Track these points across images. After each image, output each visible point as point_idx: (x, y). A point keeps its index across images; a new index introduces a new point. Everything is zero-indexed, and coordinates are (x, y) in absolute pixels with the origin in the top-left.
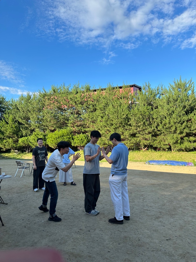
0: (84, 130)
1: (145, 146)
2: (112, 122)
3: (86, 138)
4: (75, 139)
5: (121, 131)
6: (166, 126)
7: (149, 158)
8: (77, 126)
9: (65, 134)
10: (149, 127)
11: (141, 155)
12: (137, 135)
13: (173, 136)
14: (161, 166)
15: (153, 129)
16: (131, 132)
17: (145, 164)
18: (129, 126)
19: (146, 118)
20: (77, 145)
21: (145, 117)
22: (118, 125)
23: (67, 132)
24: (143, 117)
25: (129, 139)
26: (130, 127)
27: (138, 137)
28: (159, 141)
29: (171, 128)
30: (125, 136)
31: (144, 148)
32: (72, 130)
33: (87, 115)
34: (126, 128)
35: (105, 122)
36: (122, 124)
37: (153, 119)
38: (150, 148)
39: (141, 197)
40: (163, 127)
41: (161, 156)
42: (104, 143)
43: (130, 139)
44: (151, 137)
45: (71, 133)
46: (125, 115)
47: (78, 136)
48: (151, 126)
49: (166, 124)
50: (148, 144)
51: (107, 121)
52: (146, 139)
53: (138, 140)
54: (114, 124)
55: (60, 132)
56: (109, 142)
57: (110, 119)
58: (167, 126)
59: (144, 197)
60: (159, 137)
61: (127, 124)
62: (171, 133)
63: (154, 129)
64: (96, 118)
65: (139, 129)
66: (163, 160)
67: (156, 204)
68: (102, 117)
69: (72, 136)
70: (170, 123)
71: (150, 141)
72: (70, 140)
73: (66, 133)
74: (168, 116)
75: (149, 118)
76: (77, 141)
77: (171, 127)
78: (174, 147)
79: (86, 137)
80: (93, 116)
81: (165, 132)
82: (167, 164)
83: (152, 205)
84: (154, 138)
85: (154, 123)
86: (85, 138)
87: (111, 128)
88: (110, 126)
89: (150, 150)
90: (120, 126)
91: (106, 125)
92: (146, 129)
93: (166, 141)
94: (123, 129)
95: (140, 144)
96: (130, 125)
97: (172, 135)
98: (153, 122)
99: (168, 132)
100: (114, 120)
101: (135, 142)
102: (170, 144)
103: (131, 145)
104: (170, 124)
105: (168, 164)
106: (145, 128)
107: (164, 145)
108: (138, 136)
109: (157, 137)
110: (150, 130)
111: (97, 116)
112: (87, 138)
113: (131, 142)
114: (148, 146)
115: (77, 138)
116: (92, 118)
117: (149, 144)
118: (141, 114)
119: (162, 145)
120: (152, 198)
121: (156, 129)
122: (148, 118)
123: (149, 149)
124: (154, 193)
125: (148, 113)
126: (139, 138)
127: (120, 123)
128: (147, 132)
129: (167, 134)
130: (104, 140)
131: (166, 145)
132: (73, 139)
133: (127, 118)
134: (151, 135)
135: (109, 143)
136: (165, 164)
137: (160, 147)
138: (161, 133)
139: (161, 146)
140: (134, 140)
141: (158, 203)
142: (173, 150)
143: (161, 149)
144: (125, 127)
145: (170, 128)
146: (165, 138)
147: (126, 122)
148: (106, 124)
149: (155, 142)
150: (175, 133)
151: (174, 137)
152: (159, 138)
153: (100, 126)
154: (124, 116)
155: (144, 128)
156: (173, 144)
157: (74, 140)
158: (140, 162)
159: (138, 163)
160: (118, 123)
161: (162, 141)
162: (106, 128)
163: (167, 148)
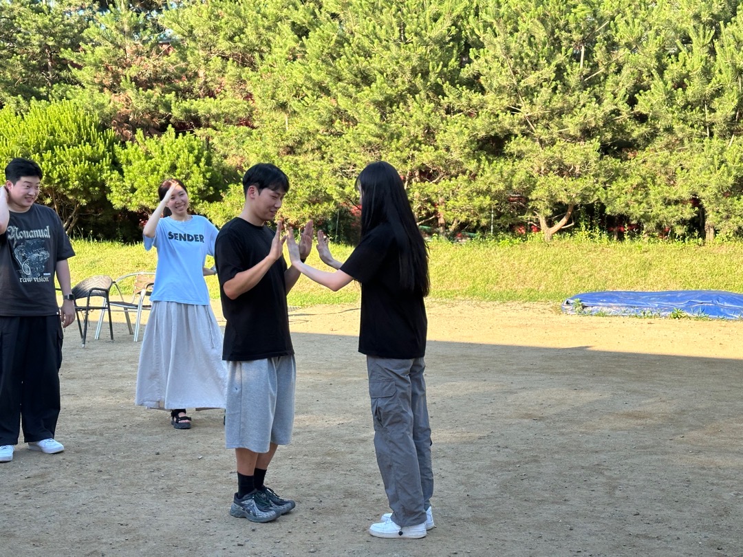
0: (187, 111)
1: (559, 210)
2: (363, 63)
3: (197, 161)
4: (129, 162)
5: (422, 117)
6: (684, 90)
7: (581, 279)
8: (139, 83)
9: (66, 131)
10: (586, 94)
11: (530, 261)
12: (512, 147)
13: (723, 149)
14: (648, 320)
15: (608, 107)
16: (481, 126)
17: (560, 311)
18: (465, 92)
19: (571, 41)
20: (144, 203)
21: (565, 34)
22: (402, 83)
23: (75, 121)
24: (553, 33)
25: (465, 166)
26: (476, 98)
27: (520, 157)
28: (639, 180)
29: (713, 106)
30: (442, 152)
31: (550, 224)
32: (107, 111)
33: (205, 16)
34: (450, 98)
35: (323, 61)
36: (425, 75)
37: (612, 46)
38: (582, 224)
39: (593, 480)
40: (670, 99)
41: (647, 266)
42: (316, 192)
43: (472, 166)
44: (594, 156)
45: (102, 128)
46: (449, 23)
47: (151, 144)
48: (597, 89)
49: (687, 76)
50: (578, 201)
51: (334, 59)
52: (564, 170)
53: (520, 176)
54: (380, 79)
55: (32, 120)
56: (343, 186)
57: (355, 41)
58: (689, 92)
59: (610, 478)
60: (641, 155)
61: (453, 79)
62: (711, 135)
63: (613, 112)
64: (259, 35)
65: (525, 110)
66: (659, 288)
67: (685, 509)
68: (301, 32)
69: (110, 147)
70: (707, 73)
71: (589, 182)
72: (101, 170)
73: (74, 126)
74: (701, 33)
75: (589, 41)
76: (141, 179)
77: (713, 96)
78: (725, 214)
79: (200, 153)
80: (244, 19)
81: (676, 127)
82: (683, 309)
83: (663, 513)
84: (611, 162)
85: (619, 71)
86: (192, 159)
87: (356, 100)
88: (352, 89)
89: (582, 234)
90: (413, 91)
91: (328, 81)
92: (570, 110)
93: (679, 180)
94: (433, 105)
95: (533, 195)
96: (474, 83)
97: (716, 142)
98: (613, 68)
99: (692, 126)
100: (377, 48)
101: (501, 187)
102: (701, 194)
103: (478, 201)
104: (709, 81)
105: (689, 310)
106: (565, 101)
107: (667, 203)
108: (524, 148)
109: (630, 155)
110: (593, 113)
111: (266, 24)
112: (208, 163)
113: (480, 184)
114: (575, 207)
115: (143, 161)
116: (235, 34)
117: (584, 198)
118: (545, 15)
119: (657, 202)
120: (653, 478)
121: (624, 108)
122: (583, 41)
123: (577, 225)
124: (655, 457)
125: (588, 10)
126: (524, 161)
127: (414, 72)
128: (572, 125)
129: (686, 141)
130: (314, 175)
131: (676, 202)
132: (115, 165)
133: (457, 39)
134: (596, 143)
135: (342, 195)
136: (670, 310)
137: (642, 216)
138: (653, 135)
139: (651, 207)
140: (493, 174)
141: (694, 502)
142: (716, 232)
143: (651, 226)
144: (444, 95)
145: (704, 102)
146: (672, 165)
147: (453, 63)
148: (329, 73)
149: (614, 187)
150: (732, 133)
151: (727, 156)
152: (640, 163)
153: (286, 85)
154: (442, 28)
155: (557, 103)
156: (717, 199)
157: (121, 172)
158: (527, 304)
159: (519, 307)
160: (401, 67)
161: (658, 181)
162: (325, 101)
163: (683, 222)
